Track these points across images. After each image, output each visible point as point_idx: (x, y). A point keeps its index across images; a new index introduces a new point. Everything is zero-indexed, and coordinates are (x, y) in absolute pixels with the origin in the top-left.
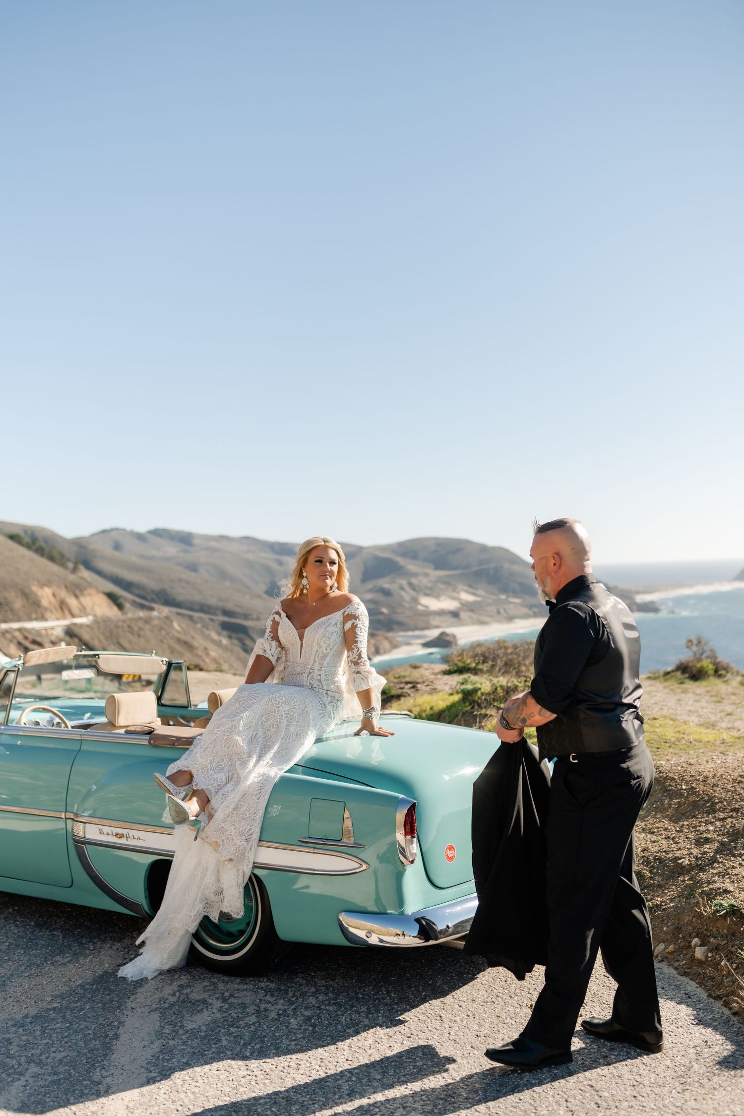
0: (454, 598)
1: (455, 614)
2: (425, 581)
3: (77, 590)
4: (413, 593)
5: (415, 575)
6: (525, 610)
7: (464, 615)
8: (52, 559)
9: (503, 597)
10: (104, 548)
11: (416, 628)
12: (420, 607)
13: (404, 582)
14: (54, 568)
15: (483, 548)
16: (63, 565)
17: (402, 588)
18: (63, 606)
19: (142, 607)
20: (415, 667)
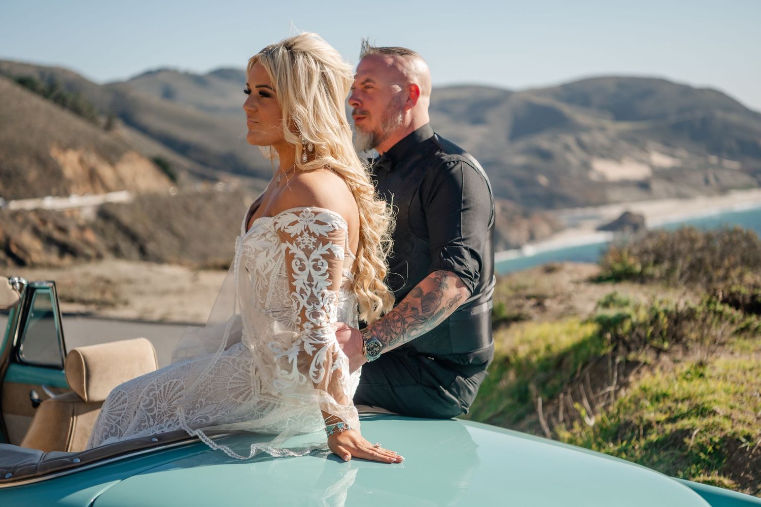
0: (641, 162)
1: (644, 186)
2: (600, 139)
3: (112, 155)
4: (582, 155)
5: (587, 129)
6: (745, 179)
7: (657, 186)
8: (76, 110)
9: (714, 159)
10: (150, 96)
11: (586, 204)
12: (593, 177)
13: (570, 140)
14: (79, 125)
15: (686, 90)
16: (92, 120)
17: (567, 148)
18: (93, 179)
19: (203, 177)
20: (549, 270)
